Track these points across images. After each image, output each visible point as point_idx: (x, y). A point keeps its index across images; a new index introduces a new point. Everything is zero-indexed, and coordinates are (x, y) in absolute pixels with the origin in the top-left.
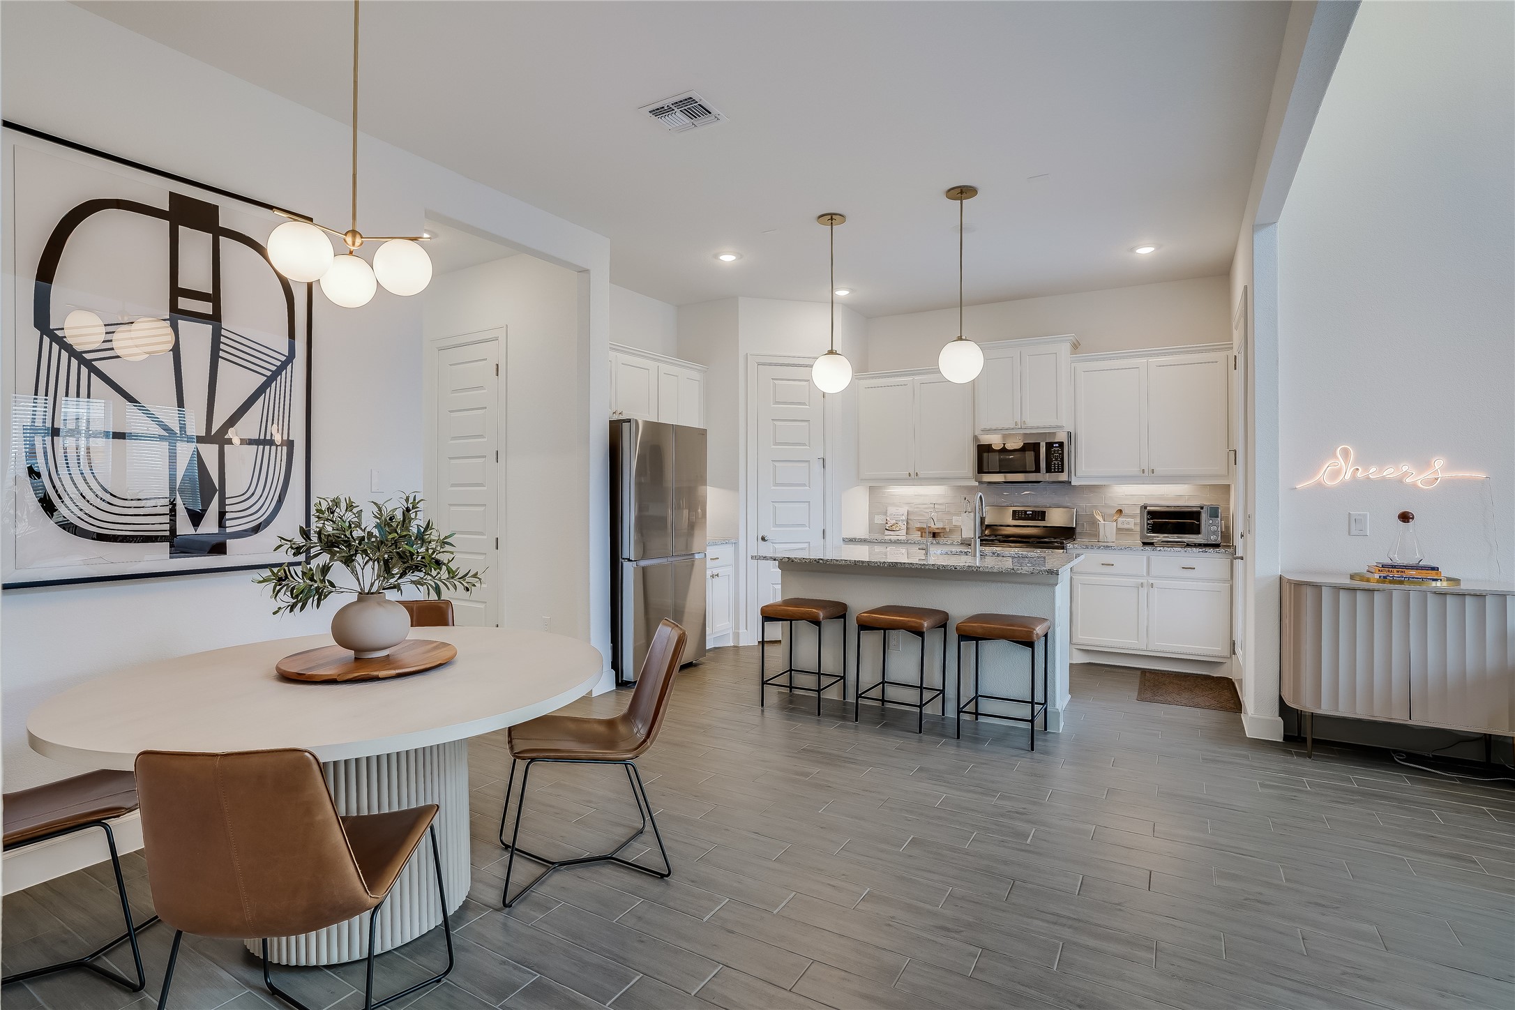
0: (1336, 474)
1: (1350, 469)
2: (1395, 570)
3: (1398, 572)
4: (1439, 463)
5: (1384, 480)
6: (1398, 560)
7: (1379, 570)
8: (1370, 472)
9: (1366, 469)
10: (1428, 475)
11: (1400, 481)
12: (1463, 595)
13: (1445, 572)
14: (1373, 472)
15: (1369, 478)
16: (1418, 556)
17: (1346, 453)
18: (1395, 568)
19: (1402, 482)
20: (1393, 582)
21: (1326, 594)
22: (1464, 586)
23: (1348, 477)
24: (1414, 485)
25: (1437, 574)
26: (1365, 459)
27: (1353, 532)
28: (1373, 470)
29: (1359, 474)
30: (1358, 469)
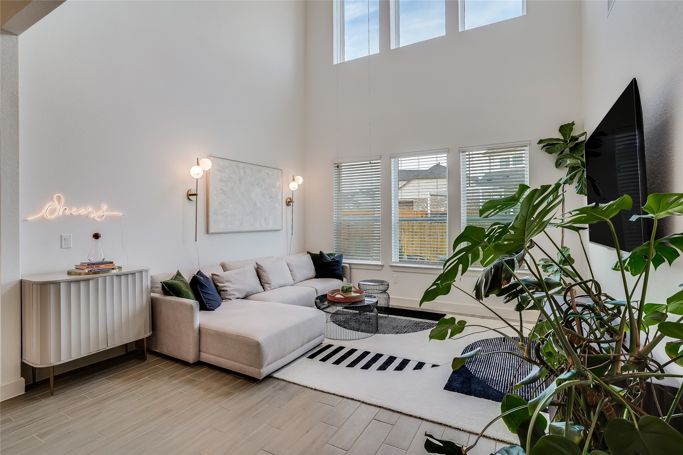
0: (53, 211)
1: (62, 208)
2: (95, 266)
3: (96, 267)
4: (105, 207)
5: (79, 215)
6: (93, 260)
7: (87, 267)
8: (73, 211)
9: (70, 209)
10: (100, 213)
11: (87, 216)
12: (127, 275)
13: (116, 264)
14: (74, 211)
15: (71, 214)
16: (103, 257)
17: (59, 198)
18: (94, 265)
19: (88, 217)
20: (95, 273)
21: (63, 286)
22: (124, 270)
23: (61, 213)
24: (94, 219)
25: (113, 265)
26: (70, 203)
27: (64, 246)
28: (74, 209)
29: (67, 212)
30: (66, 209)
